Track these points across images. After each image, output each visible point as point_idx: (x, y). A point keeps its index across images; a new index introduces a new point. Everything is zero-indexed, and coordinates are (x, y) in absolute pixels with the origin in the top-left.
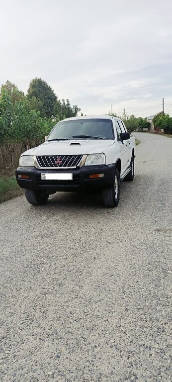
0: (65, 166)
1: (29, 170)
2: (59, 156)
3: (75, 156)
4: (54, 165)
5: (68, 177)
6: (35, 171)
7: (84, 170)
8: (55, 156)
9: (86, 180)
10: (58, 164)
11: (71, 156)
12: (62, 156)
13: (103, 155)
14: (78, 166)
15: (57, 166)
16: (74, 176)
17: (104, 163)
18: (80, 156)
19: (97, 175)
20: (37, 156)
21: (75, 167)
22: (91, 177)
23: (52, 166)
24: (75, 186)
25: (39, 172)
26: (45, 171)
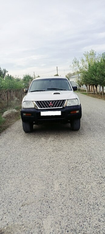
0: (55, 107)
1: (32, 110)
2: (51, 101)
3: (61, 101)
4: (48, 106)
5: (59, 113)
6: (36, 110)
7: (68, 109)
8: (49, 101)
9: (68, 115)
10: (51, 106)
11: (58, 101)
12: (53, 101)
13: (77, 100)
15: (50, 107)
16: (62, 113)
17: (77, 105)
18: (64, 101)
19: (75, 111)
20: (36, 101)
21: (62, 107)
22: (71, 113)
23: (44, 107)
24: (63, 118)
25: (39, 111)
26: (42, 110)
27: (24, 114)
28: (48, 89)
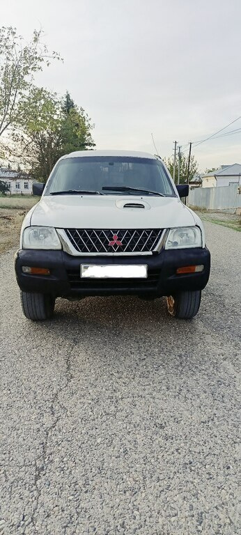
0: (128, 250)
1: (52, 258)
2: (115, 231)
3: (149, 231)
4: (107, 247)
5: (139, 271)
6: (65, 260)
7: (170, 258)
8: (108, 231)
9: (170, 278)
10: (115, 246)
12: (122, 231)
13: (197, 231)
14: (155, 250)
15: (111, 250)
16: (149, 271)
17: (199, 245)
18: (157, 232)
19: (192, 268)
20: (65, 229)
21: (150, 253)
22: (179, 271)
23: (94, 250)
25: (75, 262)
26: (87, 261)
27: (27, 270)
28: (104, 189)
